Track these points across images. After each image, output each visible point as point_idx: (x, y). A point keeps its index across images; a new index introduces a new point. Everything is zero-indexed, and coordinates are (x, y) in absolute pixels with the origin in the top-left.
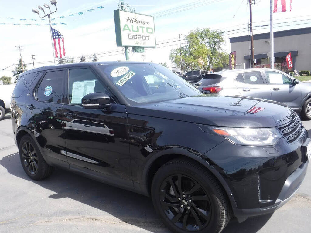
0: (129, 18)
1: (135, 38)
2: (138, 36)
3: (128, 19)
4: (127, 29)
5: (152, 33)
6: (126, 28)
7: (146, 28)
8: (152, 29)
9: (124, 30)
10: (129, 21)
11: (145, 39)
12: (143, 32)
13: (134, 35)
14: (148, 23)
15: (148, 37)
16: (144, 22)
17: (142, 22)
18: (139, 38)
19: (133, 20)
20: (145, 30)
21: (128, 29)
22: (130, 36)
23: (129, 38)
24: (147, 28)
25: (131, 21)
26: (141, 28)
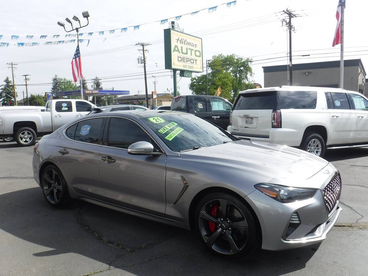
0: (179, 38)
1: (184, 61)
2: (187, 59)
3: (178, 40)
4: (176, 51)
5: (200, 56)
6: (176, 49)
7: (194, 50)
8: (200, 52)
9: (174, 51)
10: (179, 41)
11: (193, 63)
12: (191, 55)
13: (183, 58)
14: (196, 45)
15: (196, 60)
16: (193, 45)
17: (191, 43)
18: (187, 61)
19: (183, 41)
20: (193, 52)
21: (178, 51)
22: (179, 58)
23: (178, 60)
24: (196, 51)
25: (181, 42)
26: (190, 50)
